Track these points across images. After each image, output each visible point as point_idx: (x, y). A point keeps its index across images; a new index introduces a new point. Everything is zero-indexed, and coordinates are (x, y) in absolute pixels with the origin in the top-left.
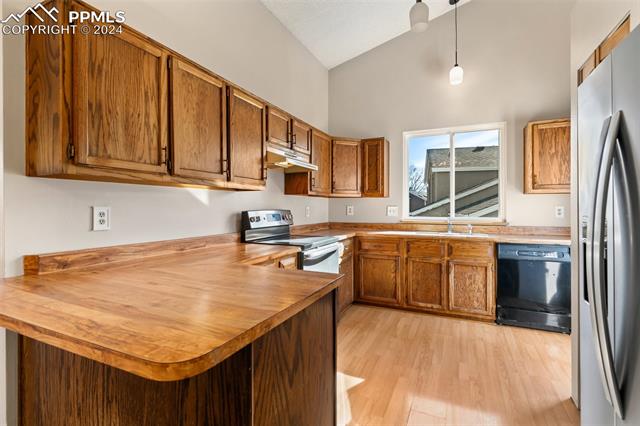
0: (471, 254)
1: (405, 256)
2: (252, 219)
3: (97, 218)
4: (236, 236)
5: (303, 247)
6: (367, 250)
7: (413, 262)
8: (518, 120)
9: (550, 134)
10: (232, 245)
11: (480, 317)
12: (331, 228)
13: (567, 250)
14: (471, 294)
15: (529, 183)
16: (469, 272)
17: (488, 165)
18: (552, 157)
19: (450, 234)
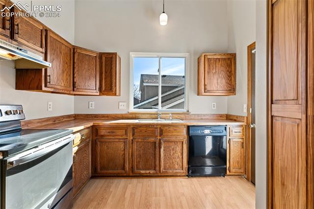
0: (174, 134)
1: (132, 138)
6: (102, 136)
7: (137, 142)
9: (212, 61)
11: (179, 174)
12: (75, 119)
13: (224, 128)
14: (174, 161)
16: (172, 146)
18: (214, 74)
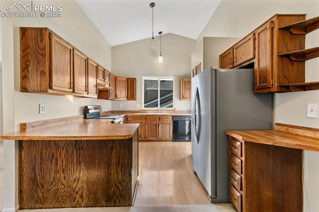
0: (166, 120)
1: (145, 122)
2: (89, 109)
3: (41, 109)
4: (83, 116)
5: (114, 119)
7: (147, 124)
8: (178, 77)
9: (187, 83)
10: (82, 120)
11: (168, 140)
12: (113, 113)
13: (190, 117)
14: (166, 133)
15: (182, 97)
17: (167, 88)
18: (187, 89)
19: (158, 114)
